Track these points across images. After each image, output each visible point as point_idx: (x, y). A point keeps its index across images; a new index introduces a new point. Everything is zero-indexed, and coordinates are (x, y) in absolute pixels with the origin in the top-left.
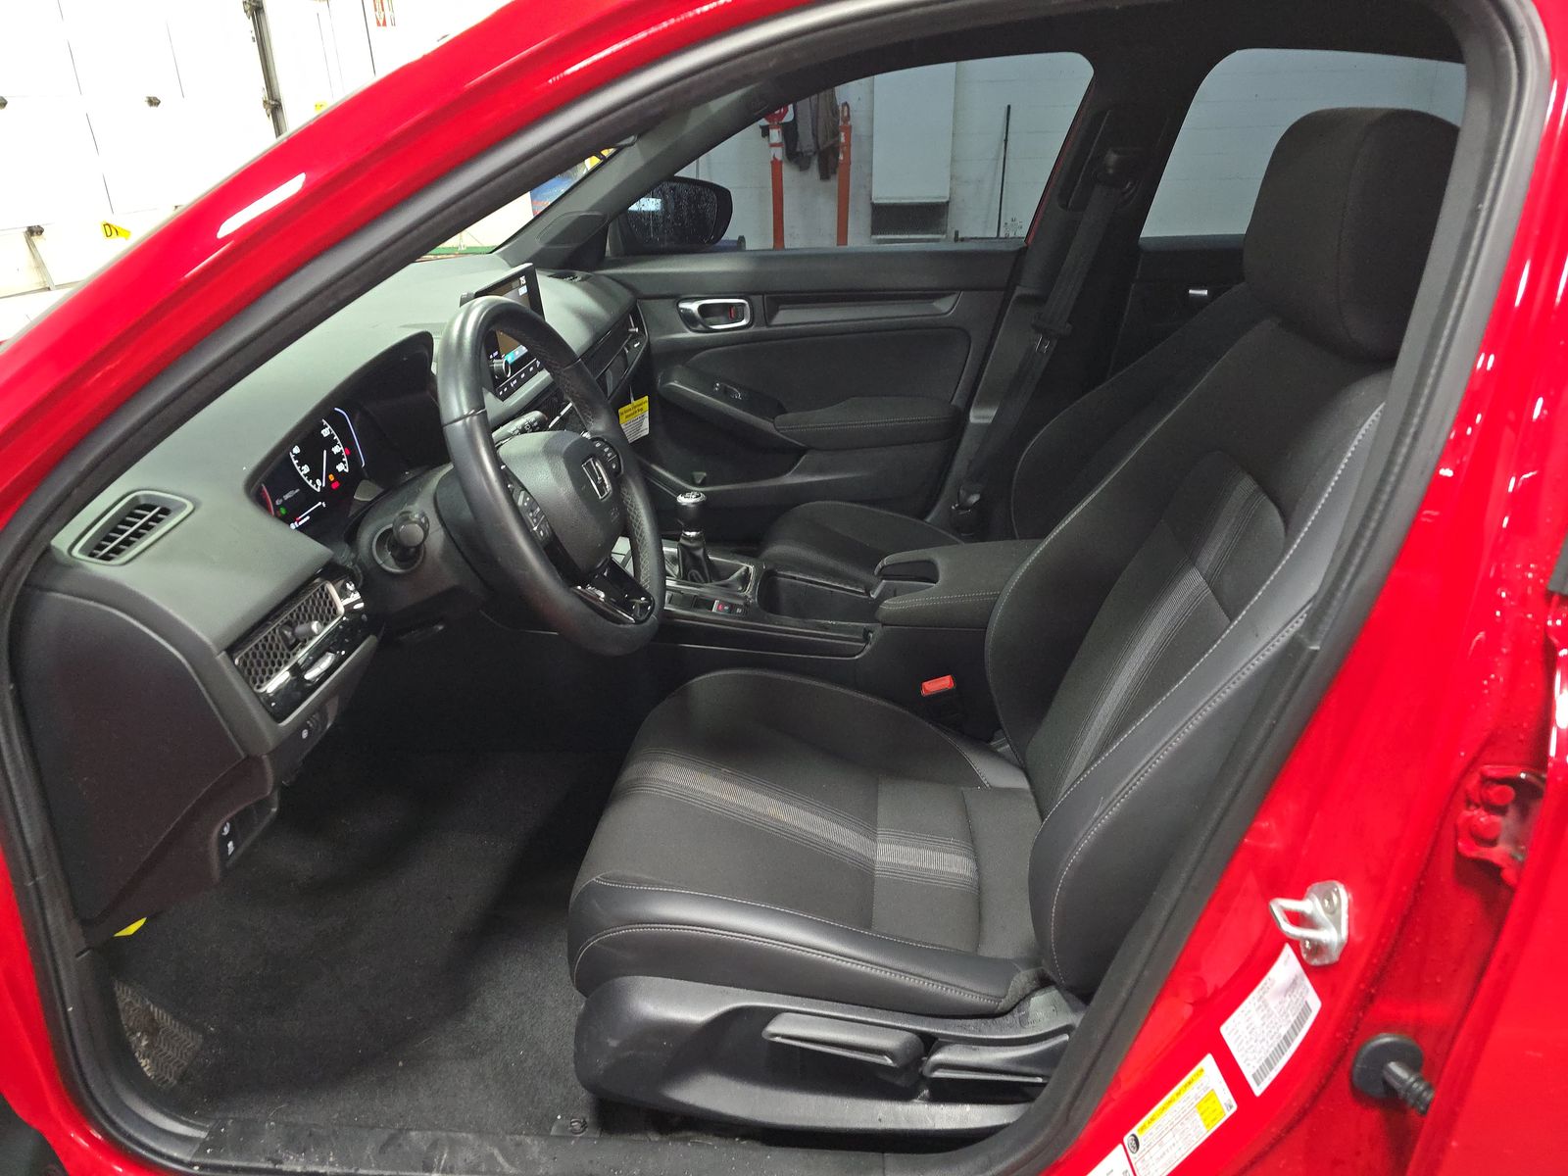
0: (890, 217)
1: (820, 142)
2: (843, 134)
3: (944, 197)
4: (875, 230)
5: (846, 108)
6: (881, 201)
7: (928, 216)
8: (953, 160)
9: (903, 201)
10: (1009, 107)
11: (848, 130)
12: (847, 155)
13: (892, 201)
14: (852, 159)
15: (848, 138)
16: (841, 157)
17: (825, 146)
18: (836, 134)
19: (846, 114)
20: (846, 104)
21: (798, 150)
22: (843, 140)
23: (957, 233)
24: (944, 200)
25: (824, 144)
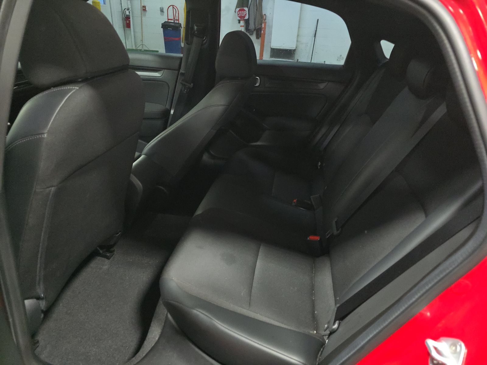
0: (276, 52)
1: (256, 26)
2: (263, 24)
3: (294, 48)
4: (272, 56)
5: (265, 16)
6: (274, 47)
7: (289, 53)
8: (298, 36)
9: (280, 48)
10: (318, 20)
11: (265, 23)
12: (264, 31)
13: (279, 48)
14: (266, 33)
15: (265, 25)
16: (262, 32)
17: (258, 28)
18: (261, 24)
19: (265, 18)
20: (265, 15)
21: (249, 28)
22: (263, 26)
23: (298, 60)
24: (294, 49)
25: (257, 27)
